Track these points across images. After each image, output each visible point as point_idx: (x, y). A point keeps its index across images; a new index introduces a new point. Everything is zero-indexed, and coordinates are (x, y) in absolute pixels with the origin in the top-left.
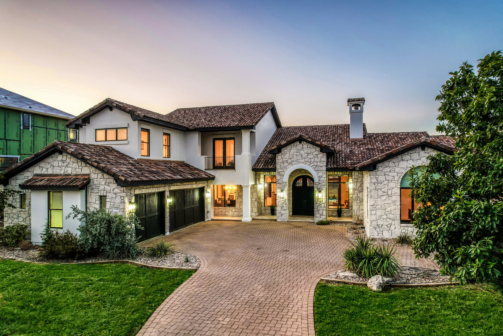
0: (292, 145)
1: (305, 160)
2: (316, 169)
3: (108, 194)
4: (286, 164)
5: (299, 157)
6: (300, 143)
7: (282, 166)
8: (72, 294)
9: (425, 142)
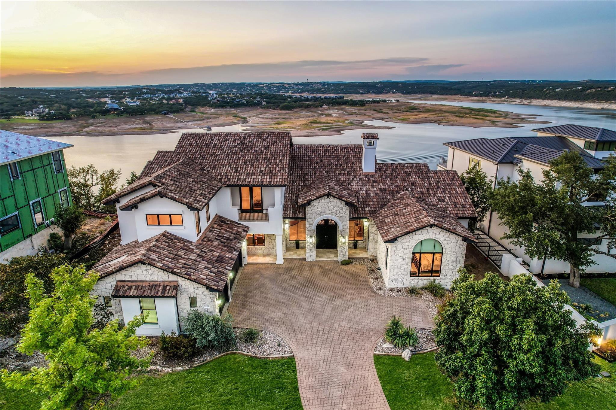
0: (321, 199)
2: (341, 219)
3: (197, 296)
4: (314, 215)
5: (327, 209)
6: (328, 197)
7: (311, 217)
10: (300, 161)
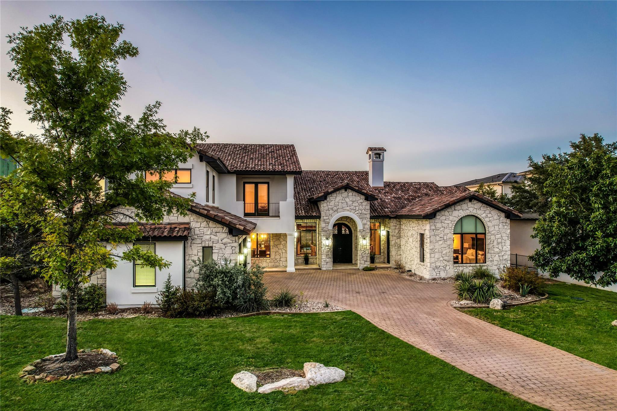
0: (338, 192)
1: (351, 208)
2: (361, 217)
3: (214, 245)
4: (331, 212)
5: (345, 205)
6: (346, 190)
7: (328, 214)
8: (185, 339)
9: (473, 195)
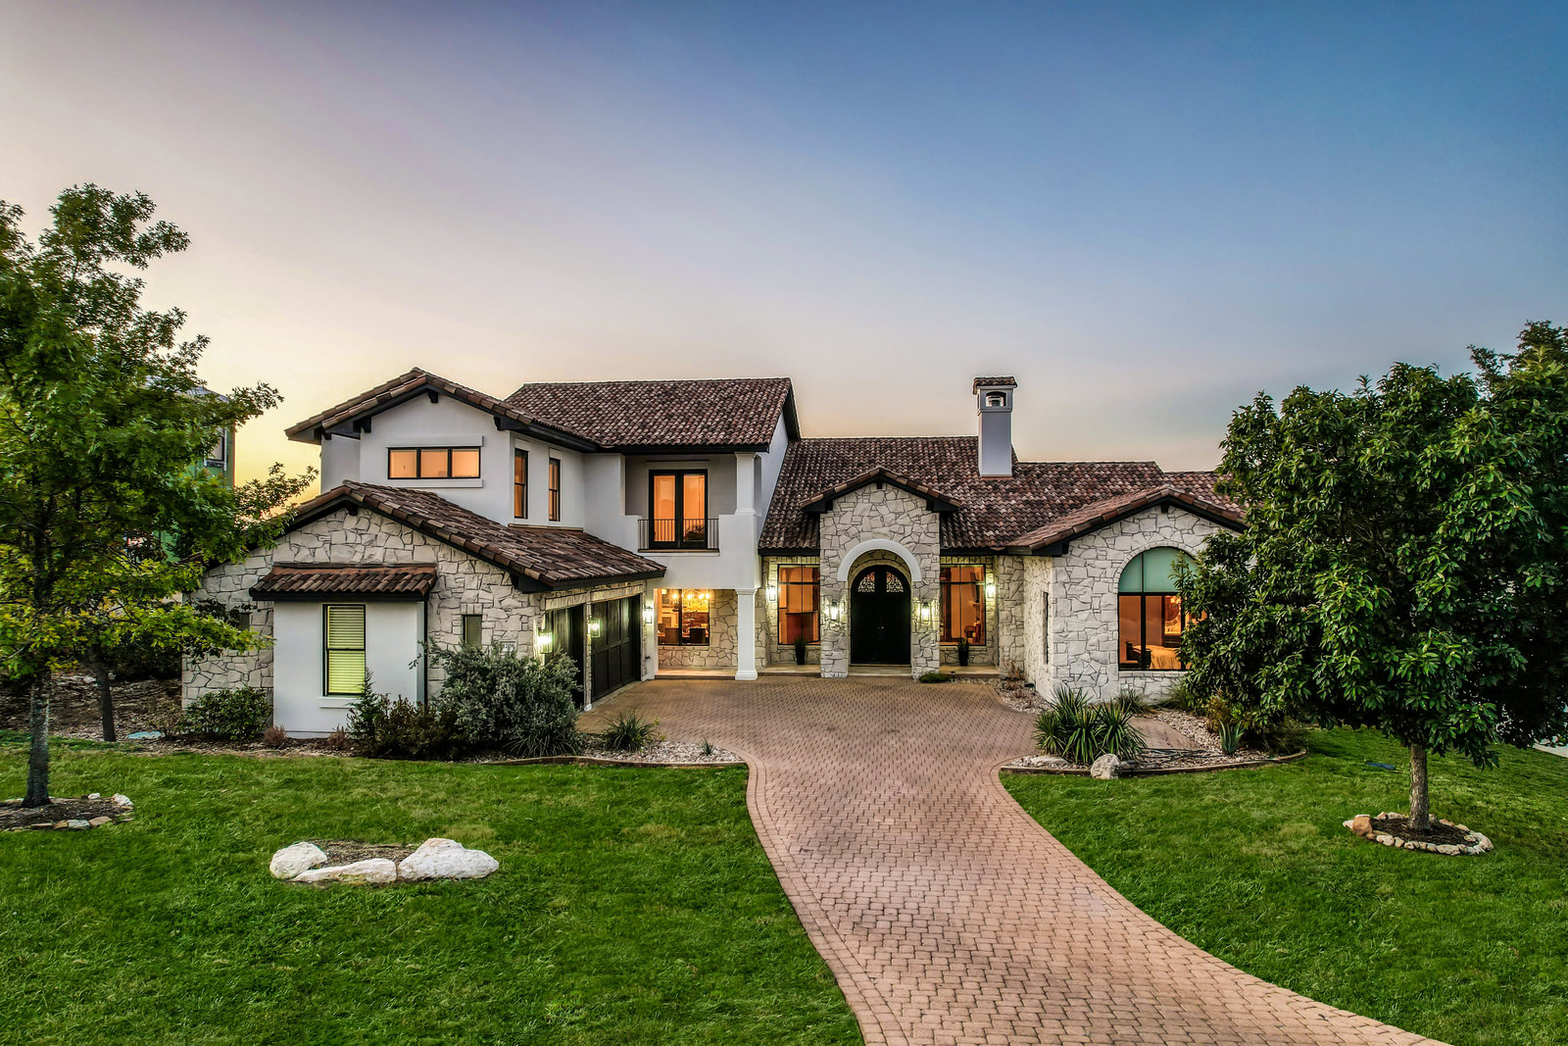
0: (860, 492)
1: (892, 529)
2: (917, 551)
3: (485, 611)
4: (844, 539)
5: (877, 523)
6: (880, 487)
7: (835, 544)
9: (1169, 495)
10: (816, 462)
